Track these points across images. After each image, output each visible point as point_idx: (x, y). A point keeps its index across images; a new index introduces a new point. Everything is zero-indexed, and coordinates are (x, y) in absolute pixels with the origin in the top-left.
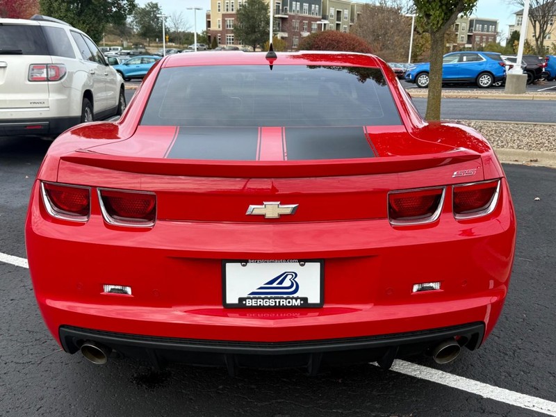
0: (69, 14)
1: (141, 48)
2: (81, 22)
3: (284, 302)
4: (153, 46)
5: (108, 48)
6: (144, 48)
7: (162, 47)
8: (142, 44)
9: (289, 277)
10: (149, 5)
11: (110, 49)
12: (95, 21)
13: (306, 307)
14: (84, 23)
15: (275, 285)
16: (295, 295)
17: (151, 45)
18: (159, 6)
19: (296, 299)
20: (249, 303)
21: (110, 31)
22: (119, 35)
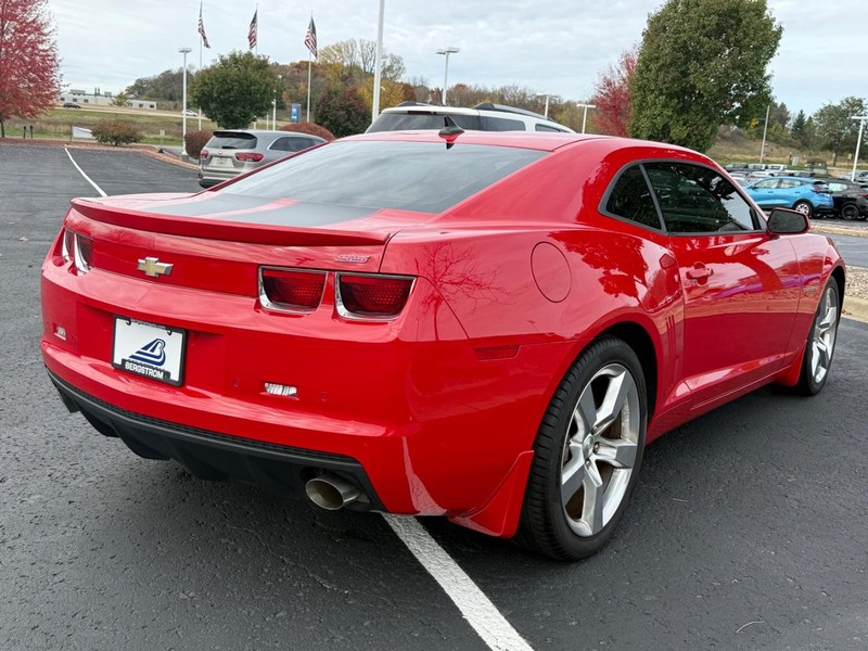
0: (665, 112)
1: (819, 168)
2: (681, 122)
3: (152, 373)
4: (840, 166)
5: (764, 166)
6: (825, 168)
7: (852, 167)
8: (821, 162)
9: (159, 345)
10: (847, 101)
11: (766, 168)
12: (701, 122)
13: (165, 383)
14: (684, 124)
15: (148, 351)
16: (162, 367)
17: (838, 164)
18: (864, 103)
19: (161, 371)
20: (128, 366)
21: (785, 141)
22: (799, 149)
